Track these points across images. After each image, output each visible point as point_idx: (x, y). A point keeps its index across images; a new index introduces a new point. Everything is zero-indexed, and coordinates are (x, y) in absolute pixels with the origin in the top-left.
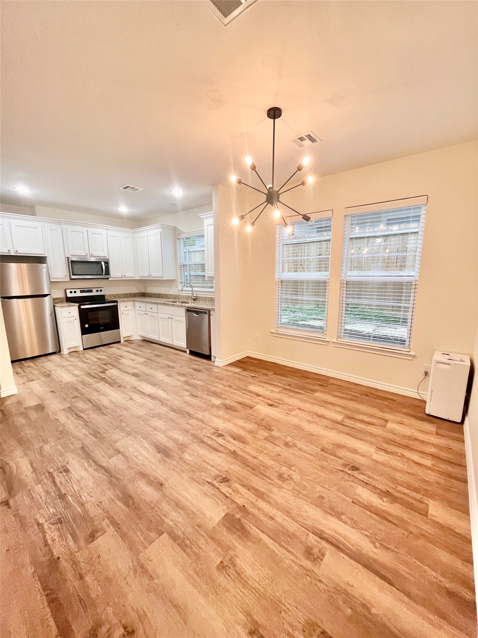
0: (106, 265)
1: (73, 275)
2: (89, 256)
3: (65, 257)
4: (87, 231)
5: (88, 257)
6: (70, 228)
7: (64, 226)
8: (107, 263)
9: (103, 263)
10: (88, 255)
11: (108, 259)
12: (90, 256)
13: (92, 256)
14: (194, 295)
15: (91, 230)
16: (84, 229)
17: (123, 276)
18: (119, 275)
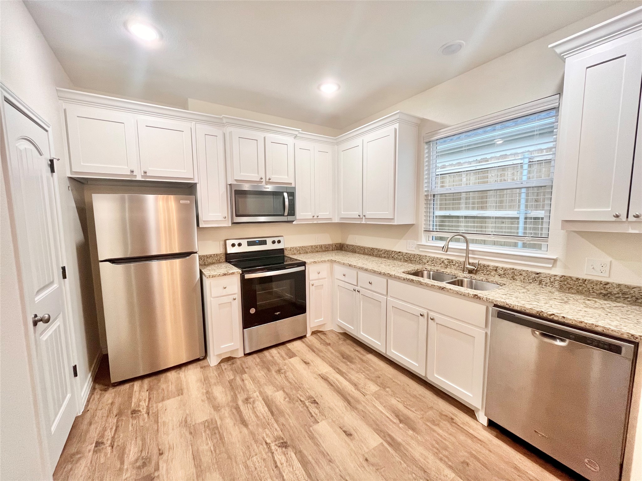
0: (290, 198)
1: (237, 216)
2: (264, 182)
3: (227, 185)
4: (265, 138)
5: (264, 184)
6: (237, 131)
7: (228, 129)
8: (292, 195)
9: (285, 195)
10: (264, 180)
11: (295, 188)
12: (267, 183)
13: (269, 182)
14: (471, 261)
15: (270, 136)
16: (260, 135)
17: (315, 217)
18: (309, 215)
